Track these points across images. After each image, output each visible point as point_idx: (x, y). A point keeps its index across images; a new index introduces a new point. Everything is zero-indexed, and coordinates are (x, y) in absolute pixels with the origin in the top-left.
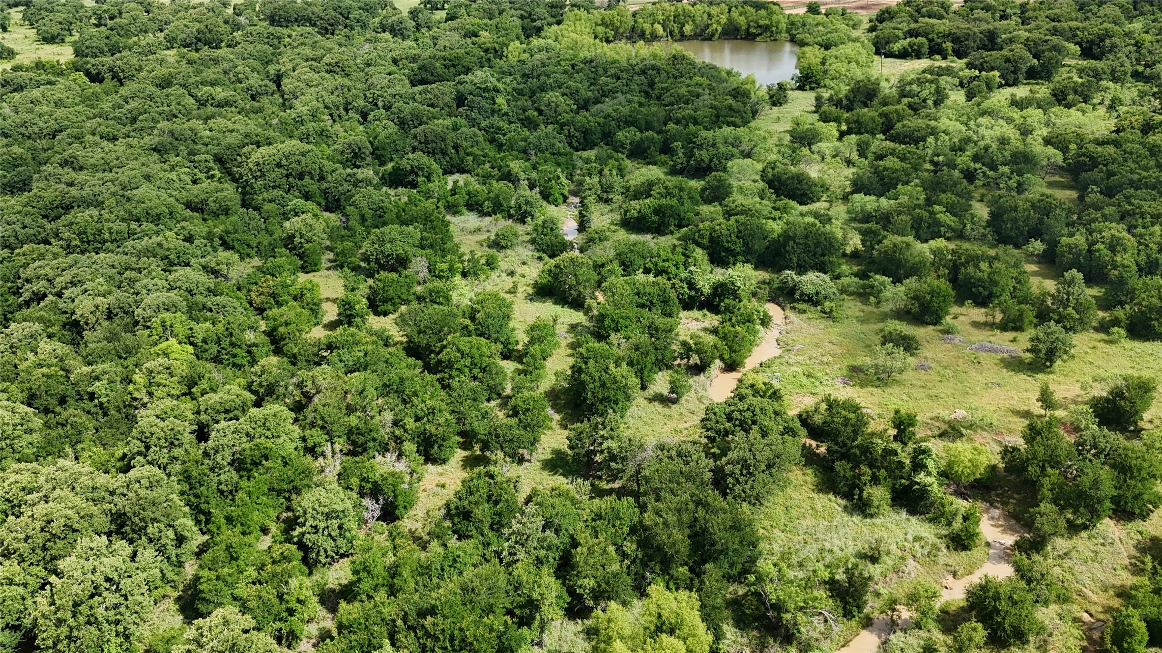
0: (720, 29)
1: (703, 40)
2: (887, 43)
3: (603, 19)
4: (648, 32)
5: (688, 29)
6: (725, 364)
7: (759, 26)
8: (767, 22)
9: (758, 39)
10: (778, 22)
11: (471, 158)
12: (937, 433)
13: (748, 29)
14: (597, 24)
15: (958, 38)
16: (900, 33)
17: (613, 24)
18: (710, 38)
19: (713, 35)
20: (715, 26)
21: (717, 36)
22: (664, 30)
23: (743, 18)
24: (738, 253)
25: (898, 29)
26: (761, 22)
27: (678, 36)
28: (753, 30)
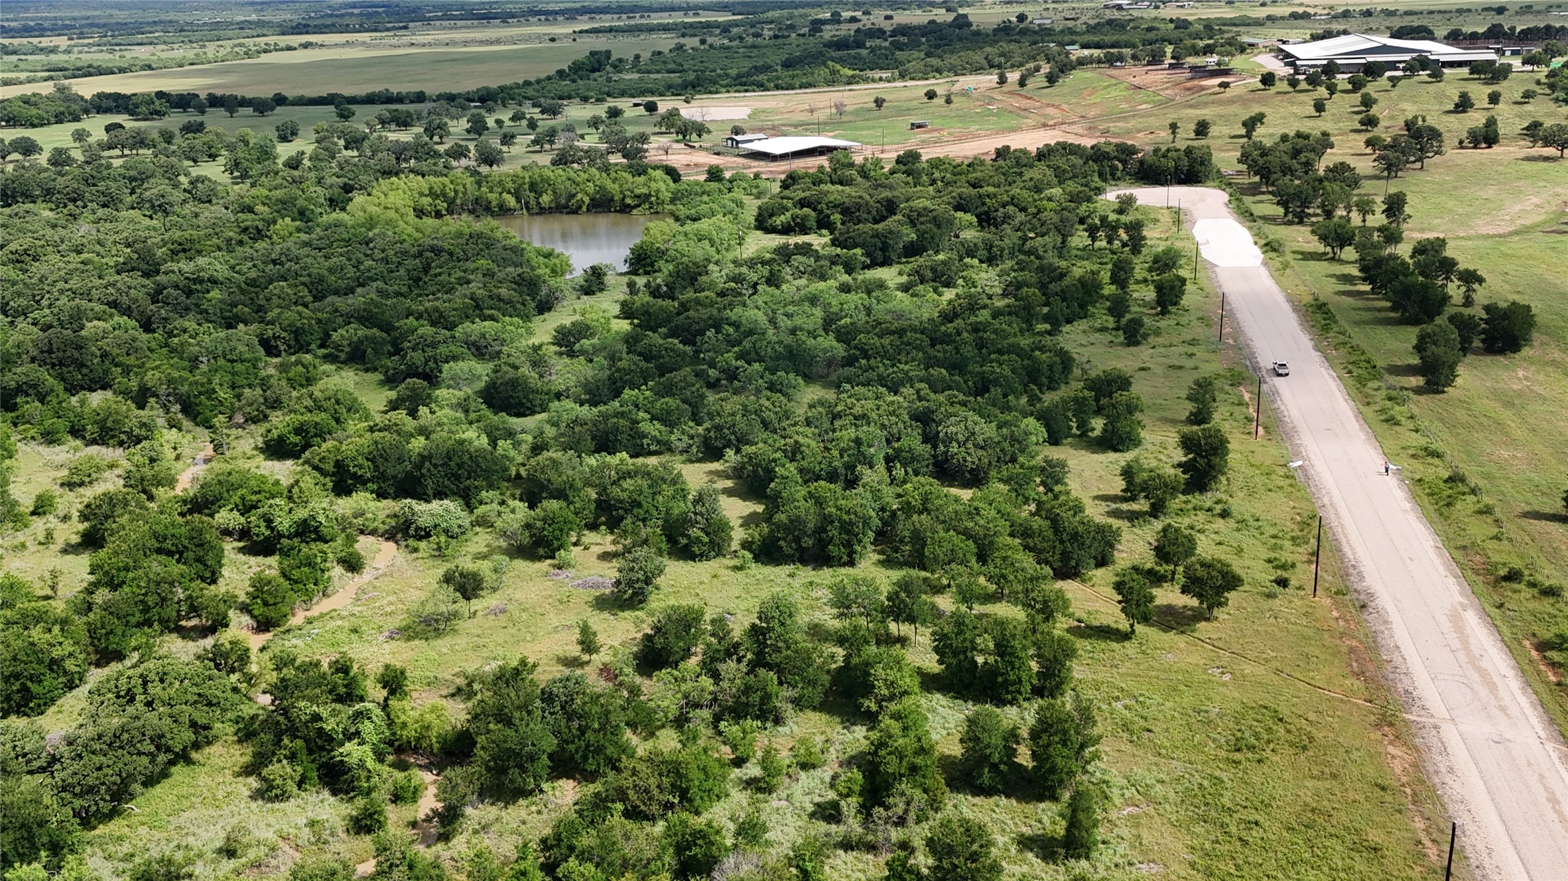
0: (587, 200)
1: (568, 213)
2: (771, 215)
3: (431, 189)
4: (494, 203)
5: (546, 199)
6: (258, 622)
7: (638, 196)
8: (645, 191)
9: (635, 212)
10: (658, 191)
11: (119, 370)
12: (452, 690)
13: (623, 199)
14: (422, 194)
15: (848, 209)
16: (790, 204)
17: (444, 195)
18: (575, 211)
19: (580, 207)
20: (579, 196)
21: (584, 208)
22: (518, 200)
23: (616, 186)
24: (369, 480)
25: (789, 198)
26: (637, 191)
27: (536, 210)
28: (628, 201)
